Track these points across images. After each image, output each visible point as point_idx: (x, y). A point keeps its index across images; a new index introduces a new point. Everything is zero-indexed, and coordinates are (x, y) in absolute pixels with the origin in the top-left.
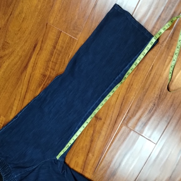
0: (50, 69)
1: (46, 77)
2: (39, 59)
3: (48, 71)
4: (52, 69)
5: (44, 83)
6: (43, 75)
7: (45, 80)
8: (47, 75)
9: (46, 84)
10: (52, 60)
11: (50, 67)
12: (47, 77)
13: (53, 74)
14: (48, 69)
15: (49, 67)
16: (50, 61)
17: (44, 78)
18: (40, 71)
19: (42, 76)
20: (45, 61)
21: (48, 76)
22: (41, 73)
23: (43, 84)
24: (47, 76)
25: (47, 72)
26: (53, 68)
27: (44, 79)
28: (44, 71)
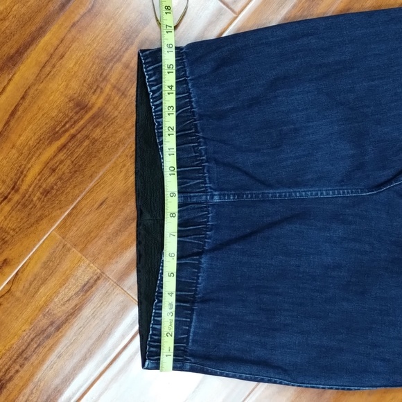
0: (109, 86)
1: (86, 112)
2: (75, 45)
3: (101, 92)
4: (119, 90)
5: (72, 131)
6: (78, 105)
7: (82, 122)
8: (93, 105)
9: (79, 136)
10: (124, 60)
11: (113, 81)
12: (90, 114)
13: (116, 107)
14: (102, 85)
15: (108, 81)
16: (119, 60)
17: (77, 113)
18: (67, 85)
19: (71, 105)
20: (98, 57)
21: (95, 110)
22: (71, 92)
23: (67, 135)
24: (91, 108)
25: (94, 97)
26: (122, 89)
27: (76, 118)
28: (85, 90)
